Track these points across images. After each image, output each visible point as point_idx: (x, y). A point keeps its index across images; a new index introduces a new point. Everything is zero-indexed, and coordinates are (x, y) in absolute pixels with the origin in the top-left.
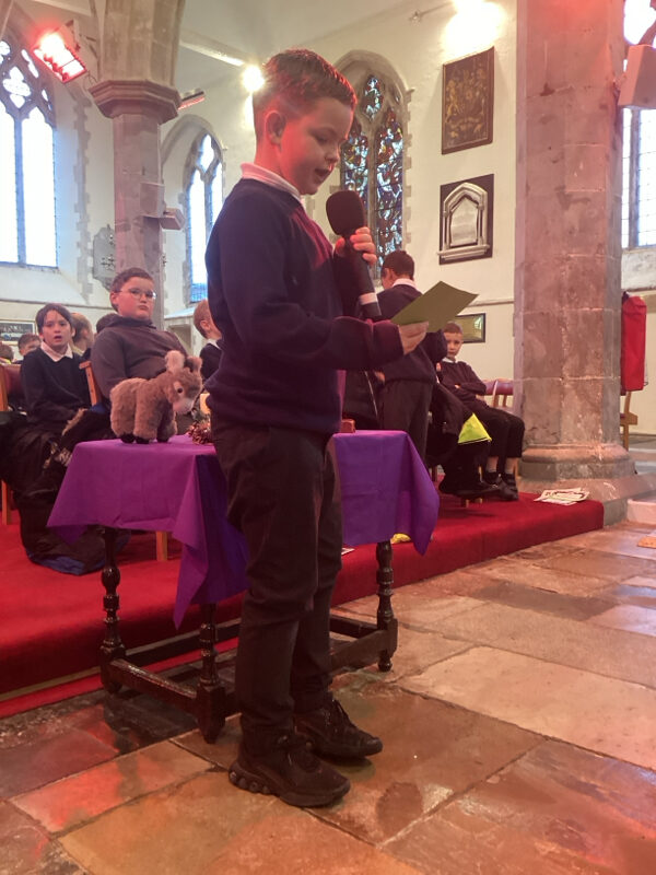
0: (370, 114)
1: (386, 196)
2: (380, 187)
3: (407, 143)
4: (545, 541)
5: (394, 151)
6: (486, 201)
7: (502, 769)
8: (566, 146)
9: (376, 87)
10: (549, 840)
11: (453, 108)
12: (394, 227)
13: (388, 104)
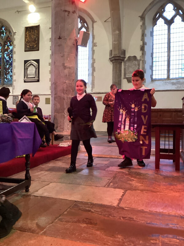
0: (2, 37)
1: (7, 61)
2: (5, 58)
3: (14, 47)
4: (62, 156)
5: (10, 49)
6: (37, 66)
7: (67, 210)
8: (65, 53)
9: (4, 29)
10: (83, 224)
11: (28, 39)
12: (10, 70)
13: (8, 35)
